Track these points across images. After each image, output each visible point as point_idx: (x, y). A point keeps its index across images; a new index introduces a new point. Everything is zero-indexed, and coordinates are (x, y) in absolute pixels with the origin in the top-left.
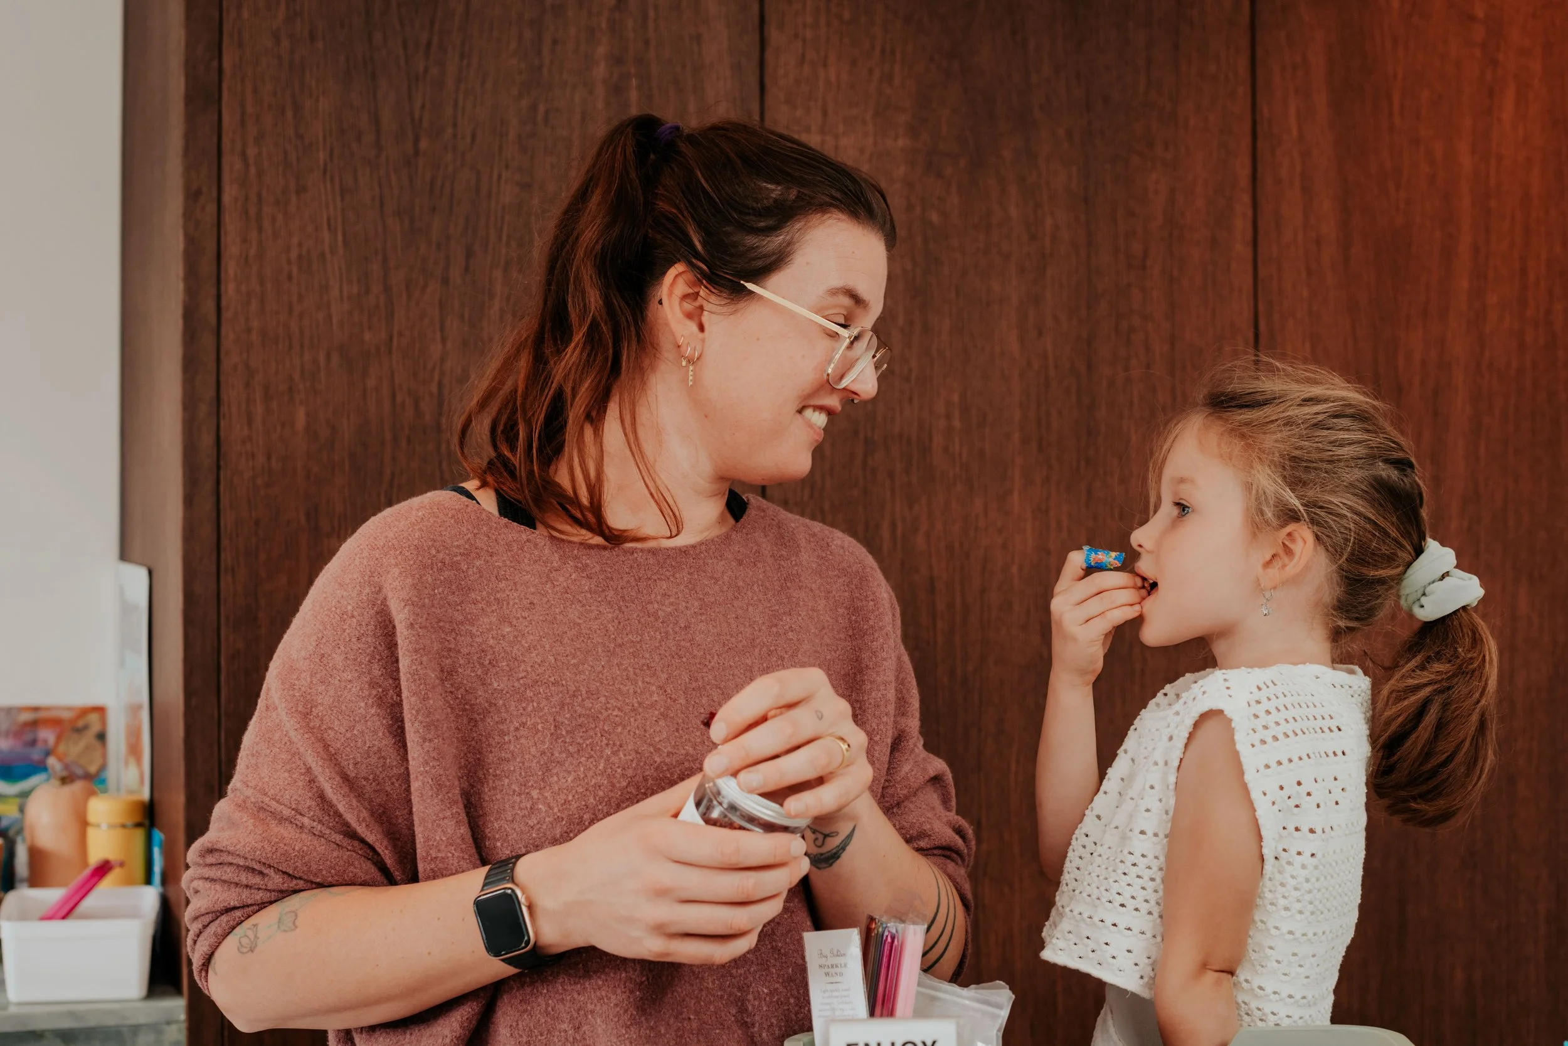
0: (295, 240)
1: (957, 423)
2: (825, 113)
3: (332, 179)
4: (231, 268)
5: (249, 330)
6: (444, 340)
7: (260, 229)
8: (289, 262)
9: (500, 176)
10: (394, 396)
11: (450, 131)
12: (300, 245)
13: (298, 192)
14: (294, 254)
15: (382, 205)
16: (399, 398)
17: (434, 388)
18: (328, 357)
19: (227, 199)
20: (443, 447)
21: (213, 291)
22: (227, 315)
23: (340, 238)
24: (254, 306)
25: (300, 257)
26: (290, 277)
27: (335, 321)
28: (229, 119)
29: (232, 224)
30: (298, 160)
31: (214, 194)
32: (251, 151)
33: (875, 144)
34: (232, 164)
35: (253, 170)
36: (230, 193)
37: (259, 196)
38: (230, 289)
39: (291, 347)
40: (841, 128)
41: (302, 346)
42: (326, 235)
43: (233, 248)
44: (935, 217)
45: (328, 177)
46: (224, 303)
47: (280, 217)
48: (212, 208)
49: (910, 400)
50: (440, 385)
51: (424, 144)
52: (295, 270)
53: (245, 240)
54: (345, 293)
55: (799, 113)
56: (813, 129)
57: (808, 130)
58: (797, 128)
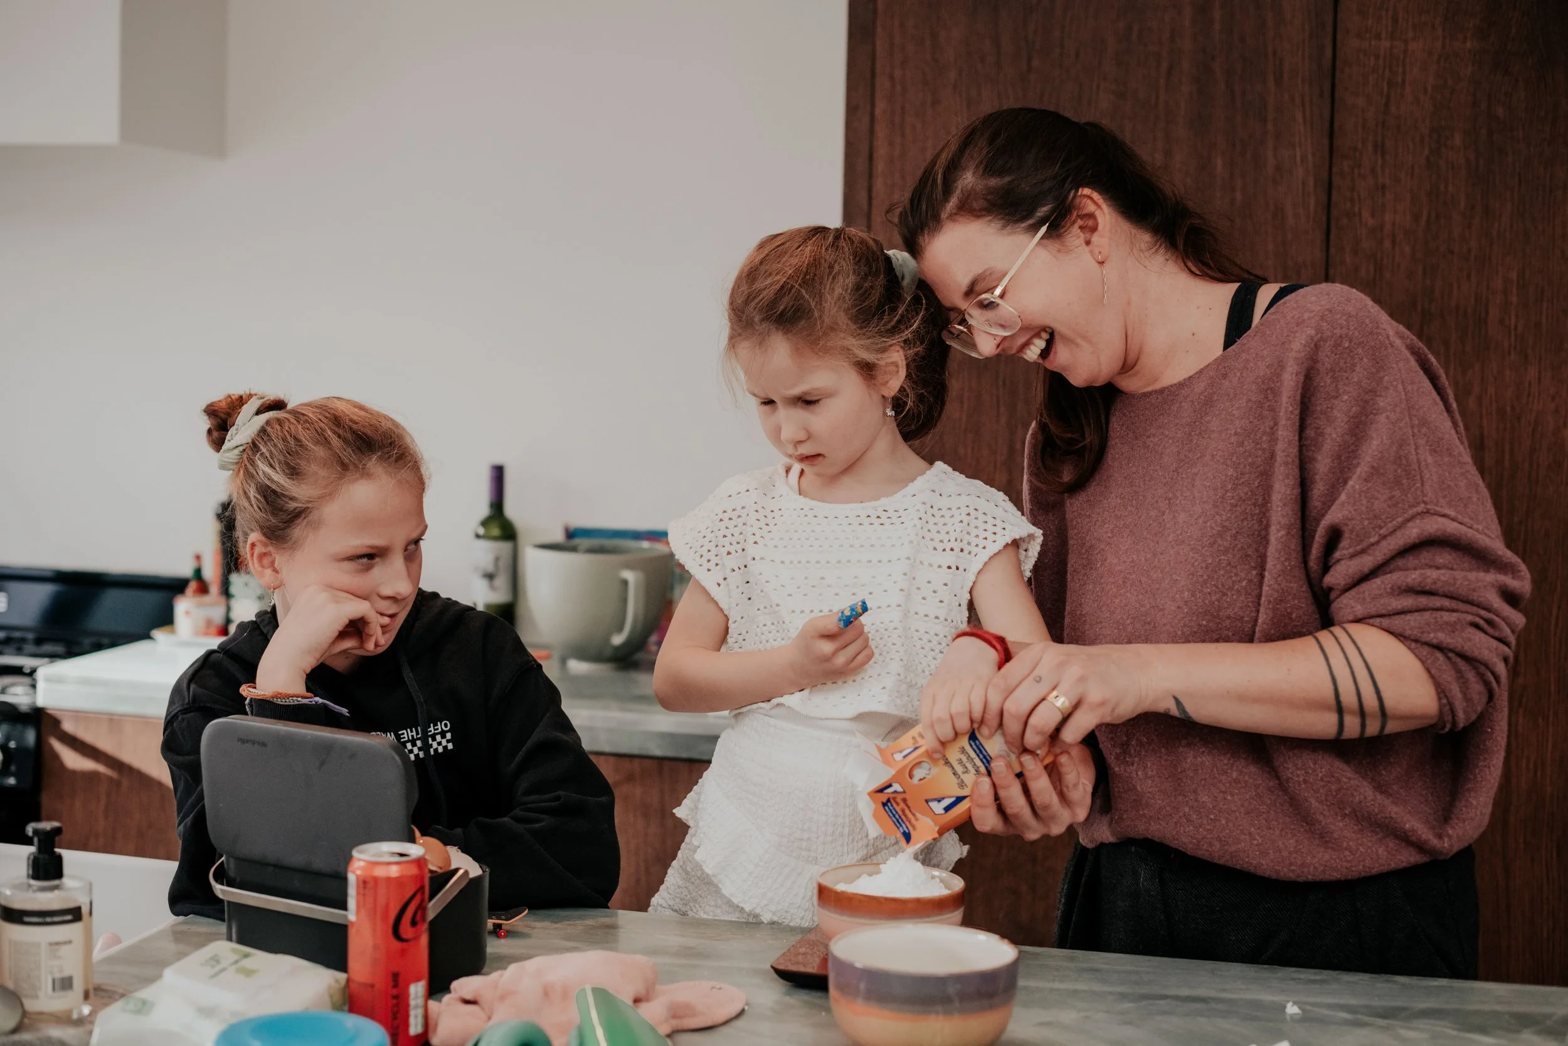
1: (1514, 299)
2: (1395, 21)
4: (880, 166)
7: (903, 135)
9: (1098, 87)
11: (1057, 51)
13: (933, 105)
19: (878, 111)
21: (866, 184)
22: (875, 202)
28: (881, 47)
29: (881, 131)
30: (934, 78)
31: (869, 108)
32: (898, 73)
33: (1443, 47)
34: (882, 84)
35: (899, 88)
36: (881, 106)
37: (903, 108)
40: (1411, 35)
43: (882, 151)
44: (1500, 111)
46: (874, 195)
47: (919, 125)
48: (866, 120)
49: (1469, 277)
51: (1036, 63)
53: (891, 144)
55: (1370, 22)
56: (1383, 36)
57: (1378, 37)
58: (1368, 35)
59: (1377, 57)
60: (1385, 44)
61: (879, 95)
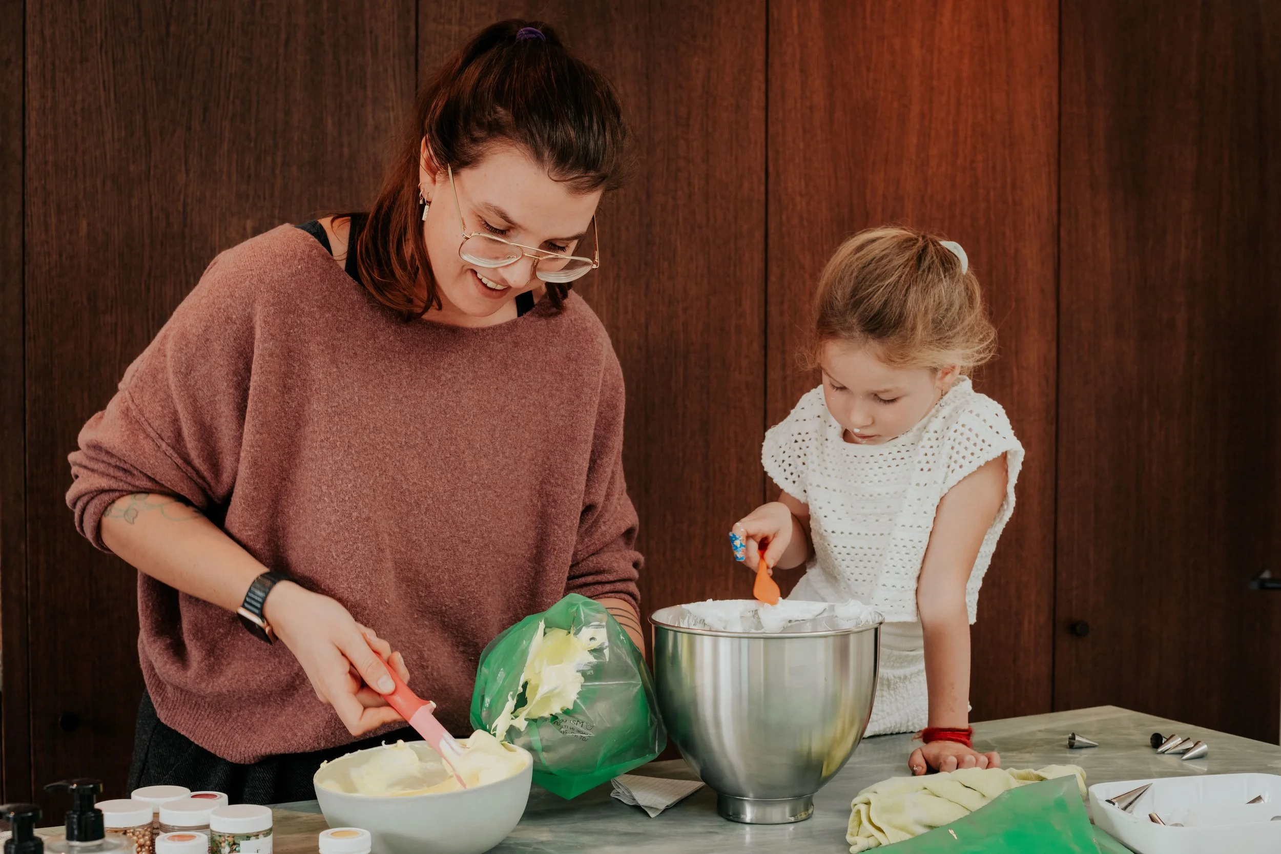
0: (79, 97)
3: (106, 52)
4: (33, 116)
5: (46, 163)
6: (187, 171)
7: (54, 89)
8: (75, 113)
10: (151, 212)
11: (192, 19)
12: (83, 100)
13: (81, 62)
14: (78, 107)
15: (143, 73)
16: (155, 215)
17: (181, 208)
18: (104, 183)
19: (29, 66)
20: (187, 250)
21: (20, 133)
22: (29, 151)
23: (112, 95)
24: (49, 145)
25: (83, 109)
26: (76, 125)
27: (108, 157)
28: (31, 7)
29: (33, 85)
30: (82, 38)
31: (21, 62)
32: (48, 32)
34: (33, 39)
35: (48, 45)
36: (32, 62)
37: (53, 64)
38: (32, 132)
39: (76, 175)
41: (85, 176)
42: (102, 93)
43: (34, 102)
45: (103, 50)
46: (27, 143)
47: (69, 80)
48: (18, 72)
50: (185, 204)
51: (173, 28)
52: (79, 119)
53: (43, 97)
54: (116, 137)
55: (443, 10)
56: (453, 21)
57: (450, 22)
58: (442, 21)
59: (450, 39)
60: (455, 28)
61: (29, 50)
